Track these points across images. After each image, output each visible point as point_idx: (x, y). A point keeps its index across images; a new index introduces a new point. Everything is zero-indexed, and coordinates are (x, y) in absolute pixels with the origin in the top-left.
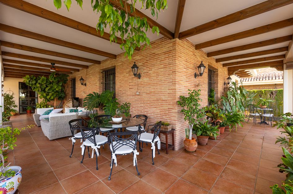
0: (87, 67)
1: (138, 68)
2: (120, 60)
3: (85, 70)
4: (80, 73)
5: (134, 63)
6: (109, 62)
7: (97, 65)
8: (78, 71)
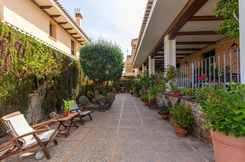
0: (189, 54)
1: (237, 45)
2: (220, 43)
3: (188, 57)
4: (183, 59)
5: (233, 43)
6: (209, 47)
7: (198, 51)
8: (182, 59)
